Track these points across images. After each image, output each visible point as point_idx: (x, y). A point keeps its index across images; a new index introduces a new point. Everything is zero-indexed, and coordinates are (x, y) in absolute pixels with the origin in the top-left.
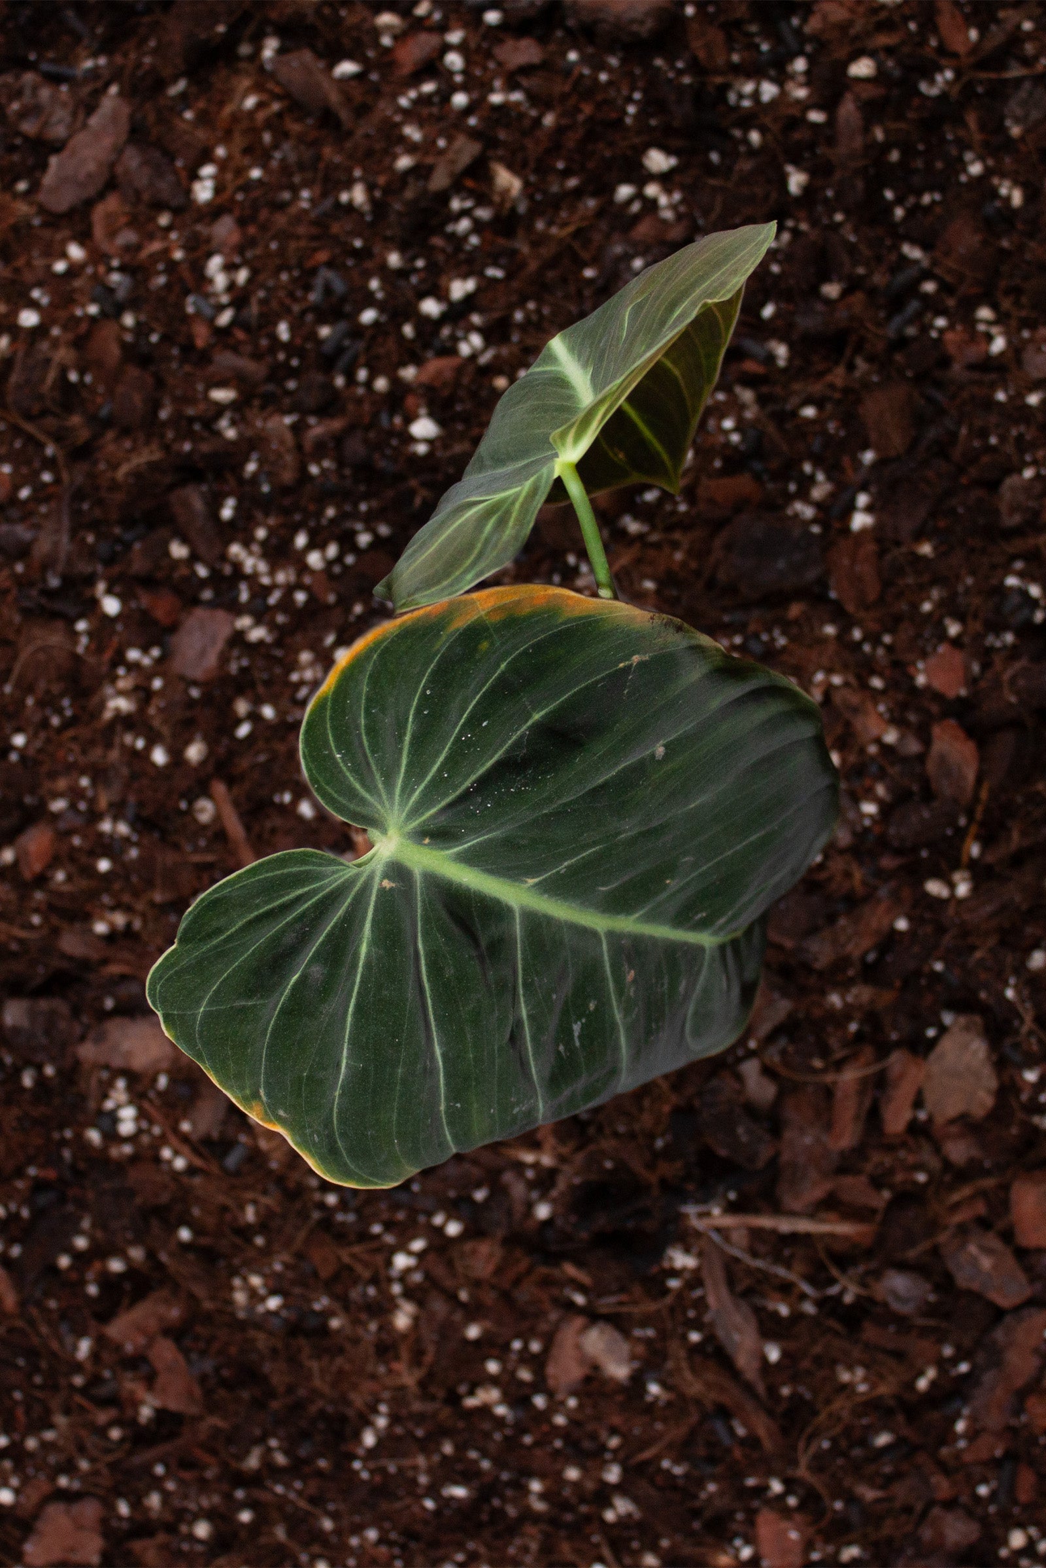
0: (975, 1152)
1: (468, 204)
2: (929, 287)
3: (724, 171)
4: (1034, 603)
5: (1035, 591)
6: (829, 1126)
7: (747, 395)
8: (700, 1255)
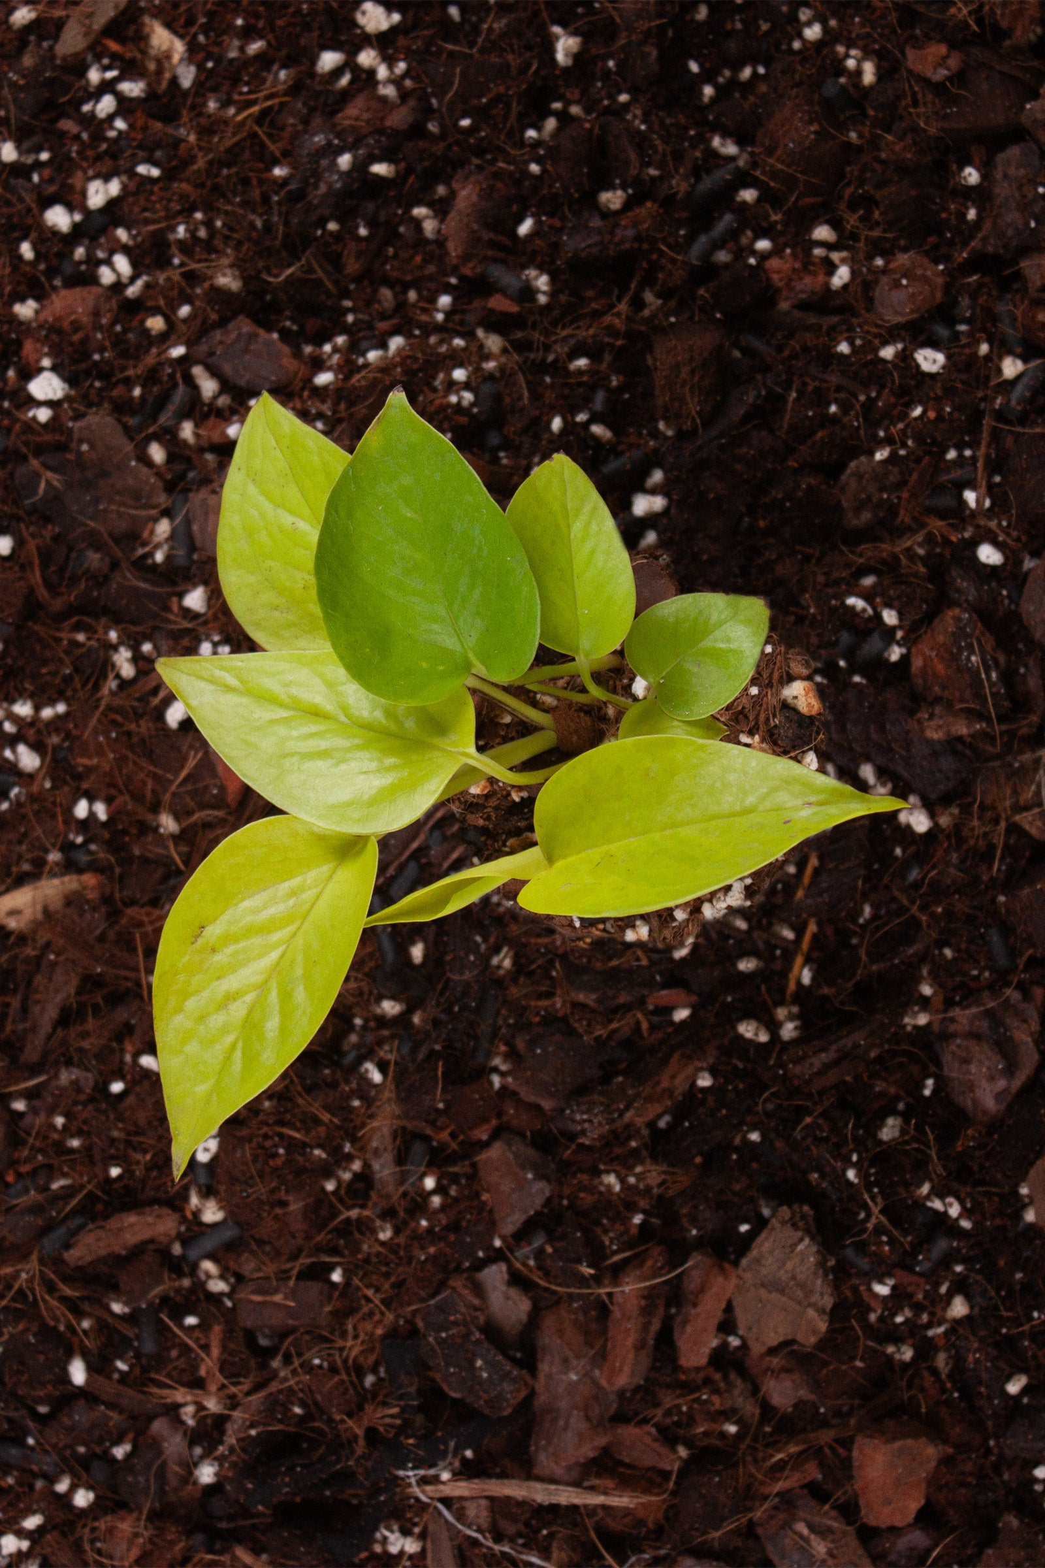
0: (803, 1393)
1: (110, 74)
2: (748, 195)
3: (467, 31)
4: (889, 634)
5: (890, 617)
6: (601, 1357)
7: (493, 343)
8: (423, 1536)
